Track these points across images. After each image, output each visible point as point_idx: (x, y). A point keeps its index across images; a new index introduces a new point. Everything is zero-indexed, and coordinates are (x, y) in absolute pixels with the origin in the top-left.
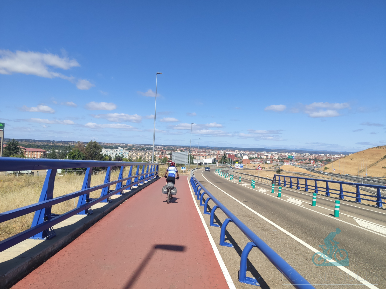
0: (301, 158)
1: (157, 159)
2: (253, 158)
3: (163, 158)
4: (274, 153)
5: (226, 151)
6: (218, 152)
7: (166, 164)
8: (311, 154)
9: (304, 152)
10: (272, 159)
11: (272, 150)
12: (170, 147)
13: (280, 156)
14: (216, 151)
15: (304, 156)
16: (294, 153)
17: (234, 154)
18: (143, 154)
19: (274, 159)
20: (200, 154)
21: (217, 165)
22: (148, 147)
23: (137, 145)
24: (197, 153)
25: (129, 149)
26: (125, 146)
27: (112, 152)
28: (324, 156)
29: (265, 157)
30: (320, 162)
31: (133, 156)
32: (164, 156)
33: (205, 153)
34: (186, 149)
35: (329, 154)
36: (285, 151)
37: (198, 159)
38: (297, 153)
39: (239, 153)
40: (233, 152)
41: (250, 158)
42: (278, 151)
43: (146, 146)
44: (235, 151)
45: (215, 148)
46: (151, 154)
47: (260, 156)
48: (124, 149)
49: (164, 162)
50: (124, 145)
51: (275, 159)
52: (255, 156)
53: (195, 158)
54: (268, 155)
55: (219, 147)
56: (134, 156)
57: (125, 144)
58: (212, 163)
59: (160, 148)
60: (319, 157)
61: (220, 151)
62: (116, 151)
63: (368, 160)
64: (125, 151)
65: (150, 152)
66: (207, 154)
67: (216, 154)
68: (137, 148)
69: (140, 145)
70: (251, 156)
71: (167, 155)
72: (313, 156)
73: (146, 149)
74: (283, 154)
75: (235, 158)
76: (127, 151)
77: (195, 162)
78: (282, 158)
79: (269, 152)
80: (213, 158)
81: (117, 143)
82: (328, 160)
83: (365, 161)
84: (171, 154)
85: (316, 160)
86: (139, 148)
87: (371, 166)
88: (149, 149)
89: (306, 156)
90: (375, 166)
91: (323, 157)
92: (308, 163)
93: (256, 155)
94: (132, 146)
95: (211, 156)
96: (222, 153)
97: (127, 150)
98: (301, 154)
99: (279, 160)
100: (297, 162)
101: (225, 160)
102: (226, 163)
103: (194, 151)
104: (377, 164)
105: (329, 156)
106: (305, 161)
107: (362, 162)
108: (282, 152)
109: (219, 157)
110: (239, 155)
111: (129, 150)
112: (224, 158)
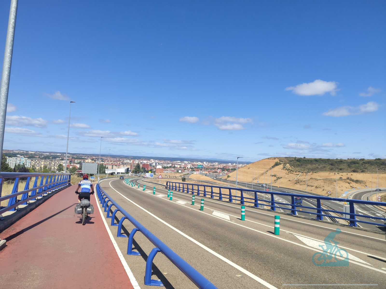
0: (211, 167)
1: (65, 169)
2: (168, 167)
3: (71, 167)
4: (187, 162)
5: (141, 161)
6: (133, 162)
7: (74, 174)
8: (220, 163)
9: (214, 162)
10: (185, 168)
11: (185, 160)
12: (80, 155)
13: (193, 165)
14: (130, 160)
15: (214, 165)
16: (205, 163)
17: (149, 164)
18: (48, 163)
19: (186, 168)
20: (113, 163)
21: (130, 175)
22: (54, 155)
23: (41, 152)
24: (110, 162)
25: (31, 157)
26: (26, 154)
27: (11, 161)
28: (231, 165)
29: (179, 166)
30: (226, 171)
31: (36, 165)
32: (73, 165)
33: (119, 163)
34: (98, 158)
35: (235, 164)
36: (197, 161)
37: (111, 169)
38: (208, 163)
39: (154, 162)
40: (148, 162)
41: (165, 168)
42: (191, 160)
43: (52, 154)
44: (150, 161)
45: (130, 157)
46: (58, 163)
47: (174, 165)
48: (25, 157)
49: (72, 171)
50: (24, 152)
51: (188, 168)
52: (169, 165)
53: (107, 167)
54: (181, 165)
55: (134, 156)
56: (38, 165)
57: (26, 151)
58: (125, 172)
59: (68, 157)
60: (227, 166)
61: (135, 160)
62: (16, 160)
63: (261, 169)
64: (26, 159)
65: (56, 161)
66: (121, 163)
67: (130, 164)
68: (40, 156)
69: (44, 153)
70: (165, 165)
71: (76, 164)
72: (222, 166)
73: (51, 158)
74: (195, 163)
75: (149, 167)
76: (29, 160)
77: (106, 172)
78: (194, 167)
79: (183, 162)
80: (126, 168)
81: (16, 150)
82: (234, 169)
83: (258, 170)
84: (80, 163)
85: (223, 169)
86: (43, 156)
87: (262, 174)
88: (55, 157)
89: (215, 165)
90: (265, 175)
91: (229, 166)
92: (216, 172)
93: (171, 165)
94: (34, 154)
95: (125, 165)
96: (137, 162)
97: (29, 158)
98: (211, 163)
99: (191, 169)
100: (206, 171)
101: (138, 170)
102: (139, 172)
103: (107, 160)
104: (267, 173)
105: (235, 165)
106: (213, 170)
107: (256, 171)
108: (195, 162)
109: (134, 166)
110: (154, 164)
111: (32, 159)
112: (138, 168)
